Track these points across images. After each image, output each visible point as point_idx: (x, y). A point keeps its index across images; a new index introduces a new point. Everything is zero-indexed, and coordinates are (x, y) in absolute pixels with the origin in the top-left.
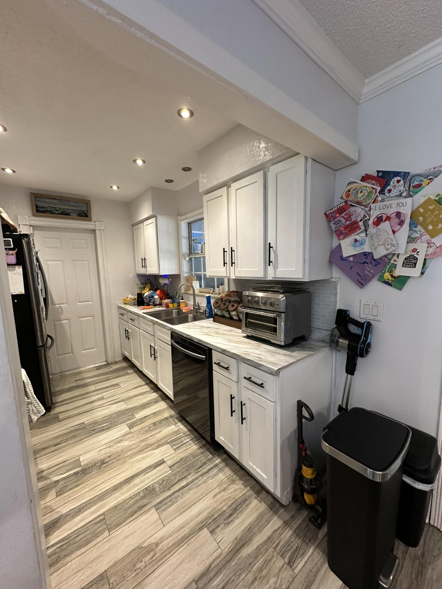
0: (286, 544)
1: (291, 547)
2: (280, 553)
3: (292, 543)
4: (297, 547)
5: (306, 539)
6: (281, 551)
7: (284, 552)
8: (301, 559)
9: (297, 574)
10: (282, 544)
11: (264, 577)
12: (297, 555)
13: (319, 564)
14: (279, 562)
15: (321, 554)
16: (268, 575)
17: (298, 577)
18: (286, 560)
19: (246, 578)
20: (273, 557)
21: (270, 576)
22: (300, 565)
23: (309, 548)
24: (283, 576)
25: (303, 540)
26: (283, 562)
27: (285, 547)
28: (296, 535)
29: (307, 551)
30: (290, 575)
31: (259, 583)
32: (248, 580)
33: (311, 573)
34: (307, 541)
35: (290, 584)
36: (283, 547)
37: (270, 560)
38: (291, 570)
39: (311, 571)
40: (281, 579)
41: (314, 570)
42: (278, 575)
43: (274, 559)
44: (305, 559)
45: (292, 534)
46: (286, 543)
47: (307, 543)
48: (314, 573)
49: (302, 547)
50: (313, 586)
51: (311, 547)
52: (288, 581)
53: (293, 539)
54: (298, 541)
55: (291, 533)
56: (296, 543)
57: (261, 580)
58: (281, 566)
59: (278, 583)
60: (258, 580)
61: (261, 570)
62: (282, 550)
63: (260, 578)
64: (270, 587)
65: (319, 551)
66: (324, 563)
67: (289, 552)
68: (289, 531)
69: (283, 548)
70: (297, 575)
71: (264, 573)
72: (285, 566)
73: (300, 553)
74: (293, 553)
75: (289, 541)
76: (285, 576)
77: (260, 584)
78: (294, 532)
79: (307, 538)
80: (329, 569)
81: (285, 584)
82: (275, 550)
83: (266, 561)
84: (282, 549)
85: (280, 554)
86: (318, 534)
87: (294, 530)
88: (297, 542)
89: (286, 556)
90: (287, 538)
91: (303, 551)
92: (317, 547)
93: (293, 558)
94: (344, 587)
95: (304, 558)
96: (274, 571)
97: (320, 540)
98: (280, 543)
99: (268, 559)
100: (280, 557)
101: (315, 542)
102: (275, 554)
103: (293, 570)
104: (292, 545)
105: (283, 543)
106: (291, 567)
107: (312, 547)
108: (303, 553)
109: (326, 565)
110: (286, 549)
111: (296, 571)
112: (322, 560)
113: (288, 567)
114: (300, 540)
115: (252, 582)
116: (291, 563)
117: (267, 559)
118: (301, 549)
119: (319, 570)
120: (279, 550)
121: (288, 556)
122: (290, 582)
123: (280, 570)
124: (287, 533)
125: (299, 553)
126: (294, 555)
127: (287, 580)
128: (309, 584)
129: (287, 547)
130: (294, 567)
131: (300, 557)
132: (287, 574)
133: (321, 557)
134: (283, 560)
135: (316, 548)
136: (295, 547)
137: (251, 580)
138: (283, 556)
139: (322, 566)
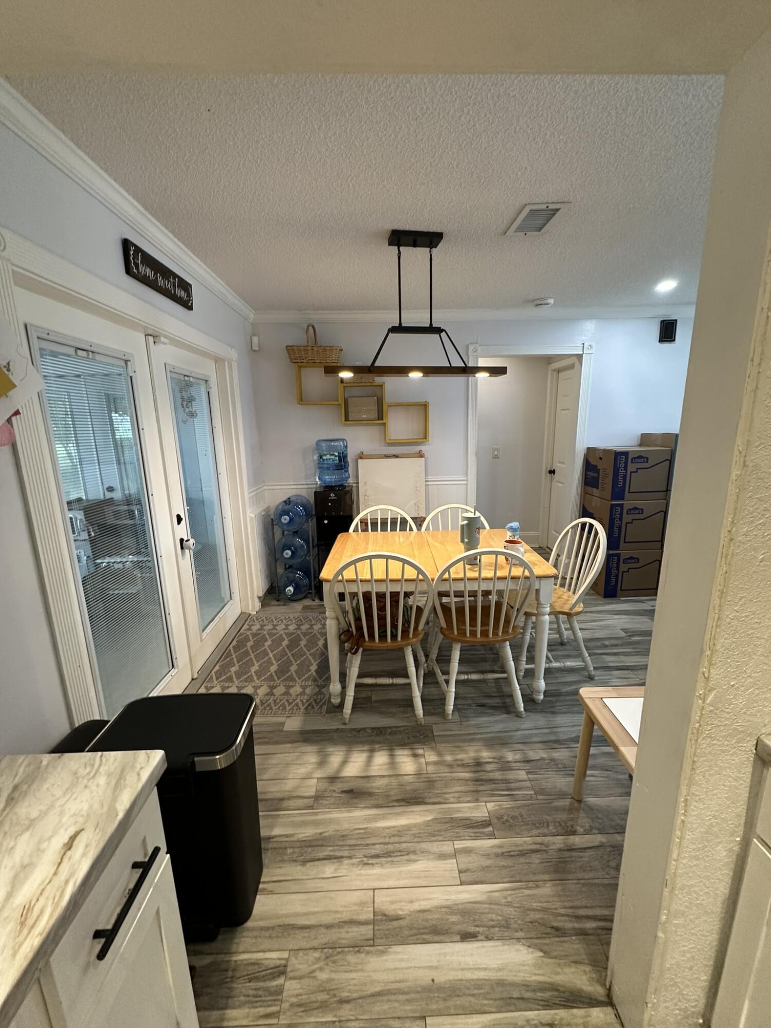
0: (257, 1002)
1: (256, 989)
2: (278, 1000)
3: (248, 996)
4: (250, 982)
5: (227, 978)
6: (275, 1000)
7: (271, 994)
8: (263, 962)
9: (288, 952)
10: (260, 1009)
11: (328, 991)
12: (262, 971)
13: (255, 933)
14: (291, 987)
15: (237, 941)
16: (321, 989)
17: (291, 947)
18: (281, 981)
19: (352, 1018)
20: (292, 1005)
21: (321, 985)
22: (273, 957)
23: (239, 962)
24: (306, 966)
25: (232, 982)
26: (288, 984)
27: (263, 998)
28: (230, 1001)
29: (246, 962)
30: (296, 959)
31: (341, 990)
32: (350, 1010)
33: (273, 936)
34: (230, 974)
35: (308, 949)
36: (265, 1004)
37: (300, 1005)
38: (289, 963)
39: (270, 937)
40: (310, 966)
41: (267, 934)
42: (311, 975)
43: (294, 1000)
44: (260, 955)
45: (234, 1008)
46: (255, 1004)
47: (234, 970)
48: (270, 931)
49: (245, 973)
50: (287, 923)
51: (235, 961)
52: (306, 955)
53: (242, 998)
54: (237, 988)
55: (231, 1013)
56: (245, 987)
57: (336, 992)
58: (295, 981)
59: (317, 966)
60: (339, 996)
61: (323, 1006)
62: (270, 1000)
63: (335, 996)
64: (332, 971)
65: (235, 945)
66: (248, 929)
67: (267, 987)
68: (229, 1020)
69: (267, 1001)
70: (290, 950)
71: (323, 997)
72: (291, 975)
73: (256, 968)
74: (264, 979)
75: (249, 1002)
76: (303, 964)
77: (340, 988)
78: (225, 1007)
79: (223, 977)
80: (252, 918)
81: (312, 956)
82: (279, 1012)
83: (306, 1011)
84: (270, 1003)
85: (280, 997)
86: (203, 967)
87: (221, 1012)
88: (242, 988)
89: (277, 986)
90: (247, 1010)
91: (250, 968)
92: (230, 953)
93: (271, 973)
94: (261, 891)
95: (259, 958)
96: (309, 986)
97: (215, 956)
98: (262, 1014)
99: (302, 1009)
100: (285, 994)
101: (223, 961)
102: (285, 1006)
103: (287, 960)
104: (251, 992)
105: (257, 1010)
106: (285, 966)
107: (234, 958)
108: (254, 964)
109: (249, 924)
110: (265, 996)
111: (285, 955)
112: (245, 934)
113: (289, 969)
114: (234, 985)
115: (348, 1001)
116: (280, 971)
117: (303, 1011)
118: (249, 973)
119: (261, 929)
120: (276, 1005)
121: (274, 983)
122: (305, 952)
123: (300, 978)
124: (236, 1019)
125: (257, 970)
126: (267, 975)
127: (307, 958)
128: (288, 928)
129: (260, 996)
130: (283, 962)
131: (262, 964)
132: (299, 964)
133: (243, 937)
134: (284, 985)
135: (232, 953)
136: (251, 984)
137: (347, 1007)
138: (279, 991)
139: (253, 929)
